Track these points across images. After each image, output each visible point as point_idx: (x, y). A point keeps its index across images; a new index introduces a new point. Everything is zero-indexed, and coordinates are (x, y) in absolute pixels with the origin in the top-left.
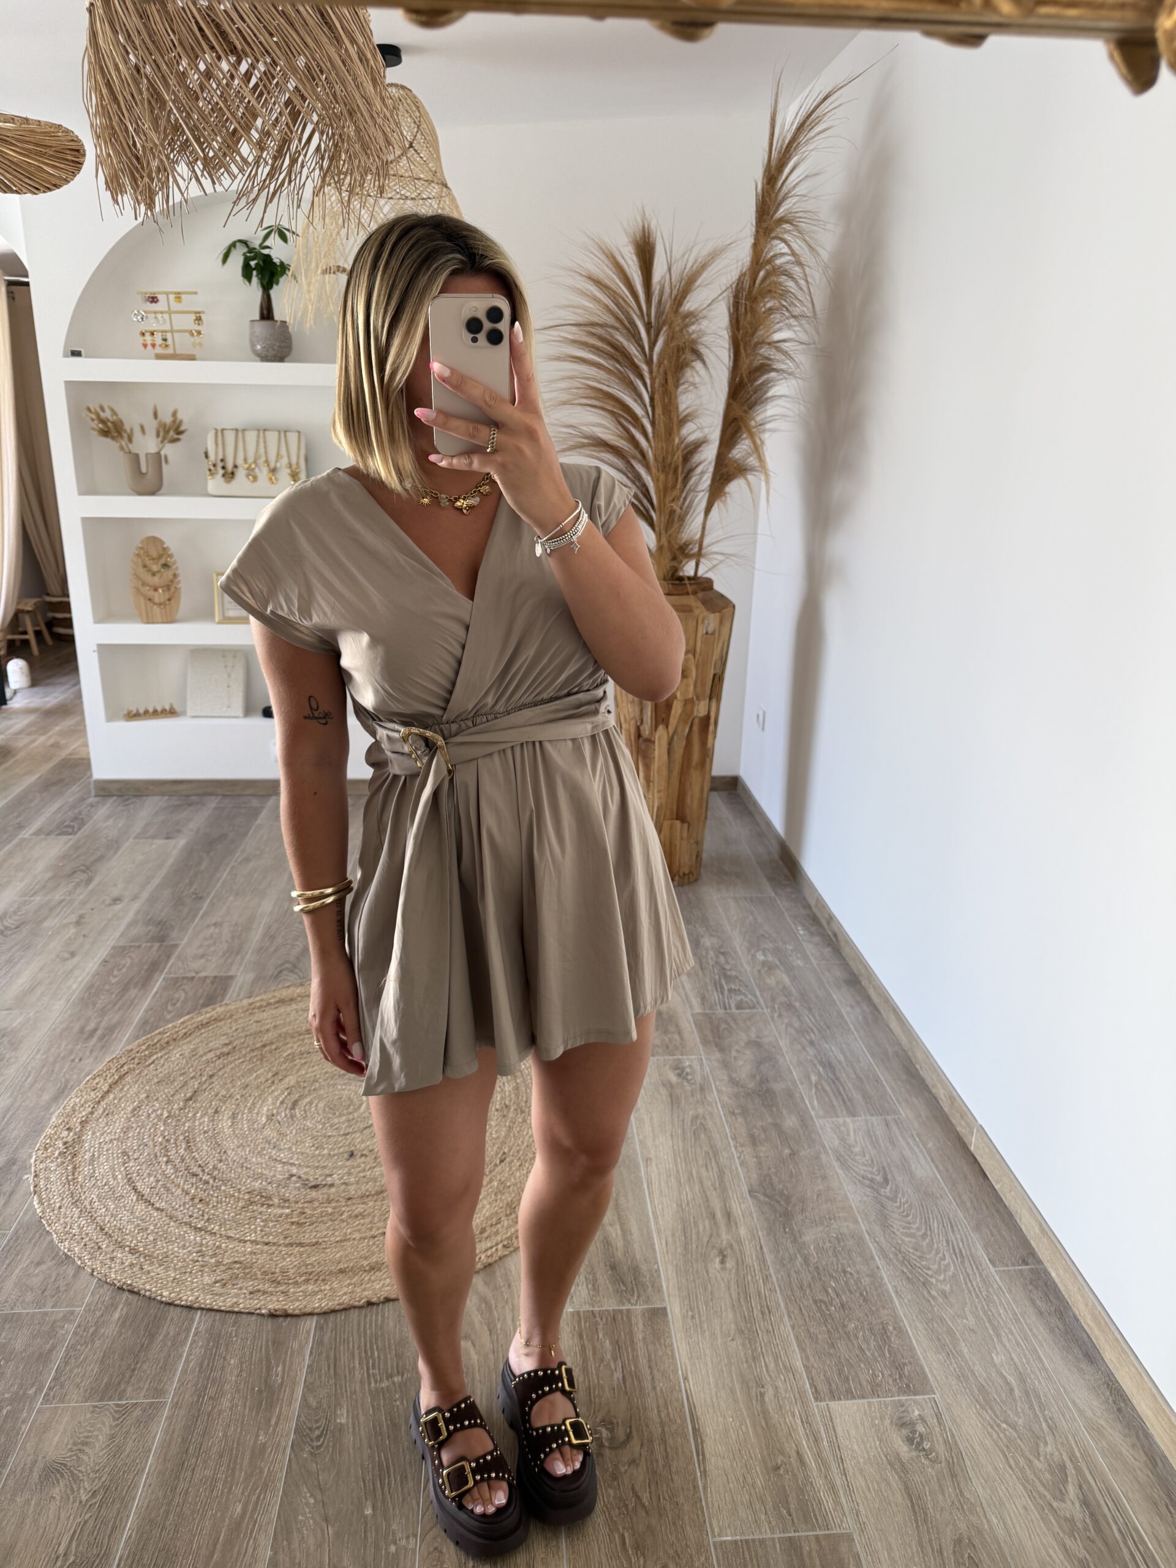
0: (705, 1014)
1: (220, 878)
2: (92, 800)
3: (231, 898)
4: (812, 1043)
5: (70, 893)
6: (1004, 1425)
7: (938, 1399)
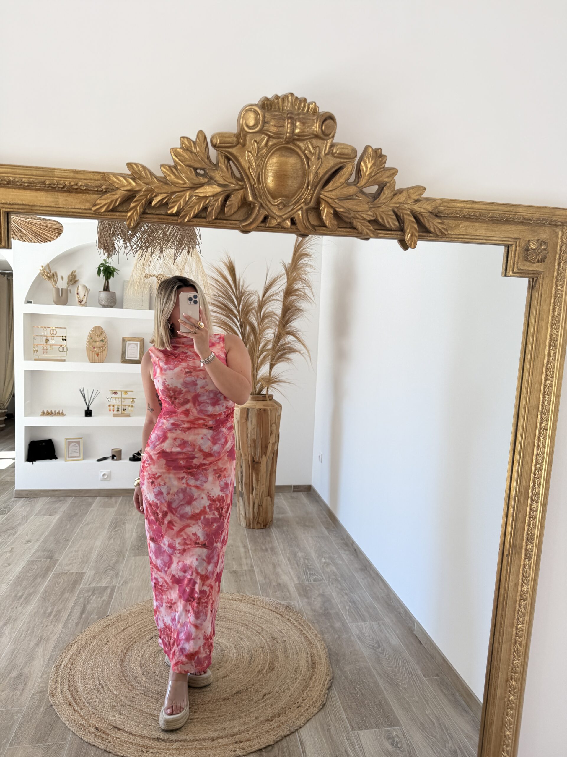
0: (300, 584)
1: (76, 532)
2: (13, 499)
3: (82, 540)
4: (346, 594)
5: (6, 539)
6: (431, 737)
7: (403, 727)
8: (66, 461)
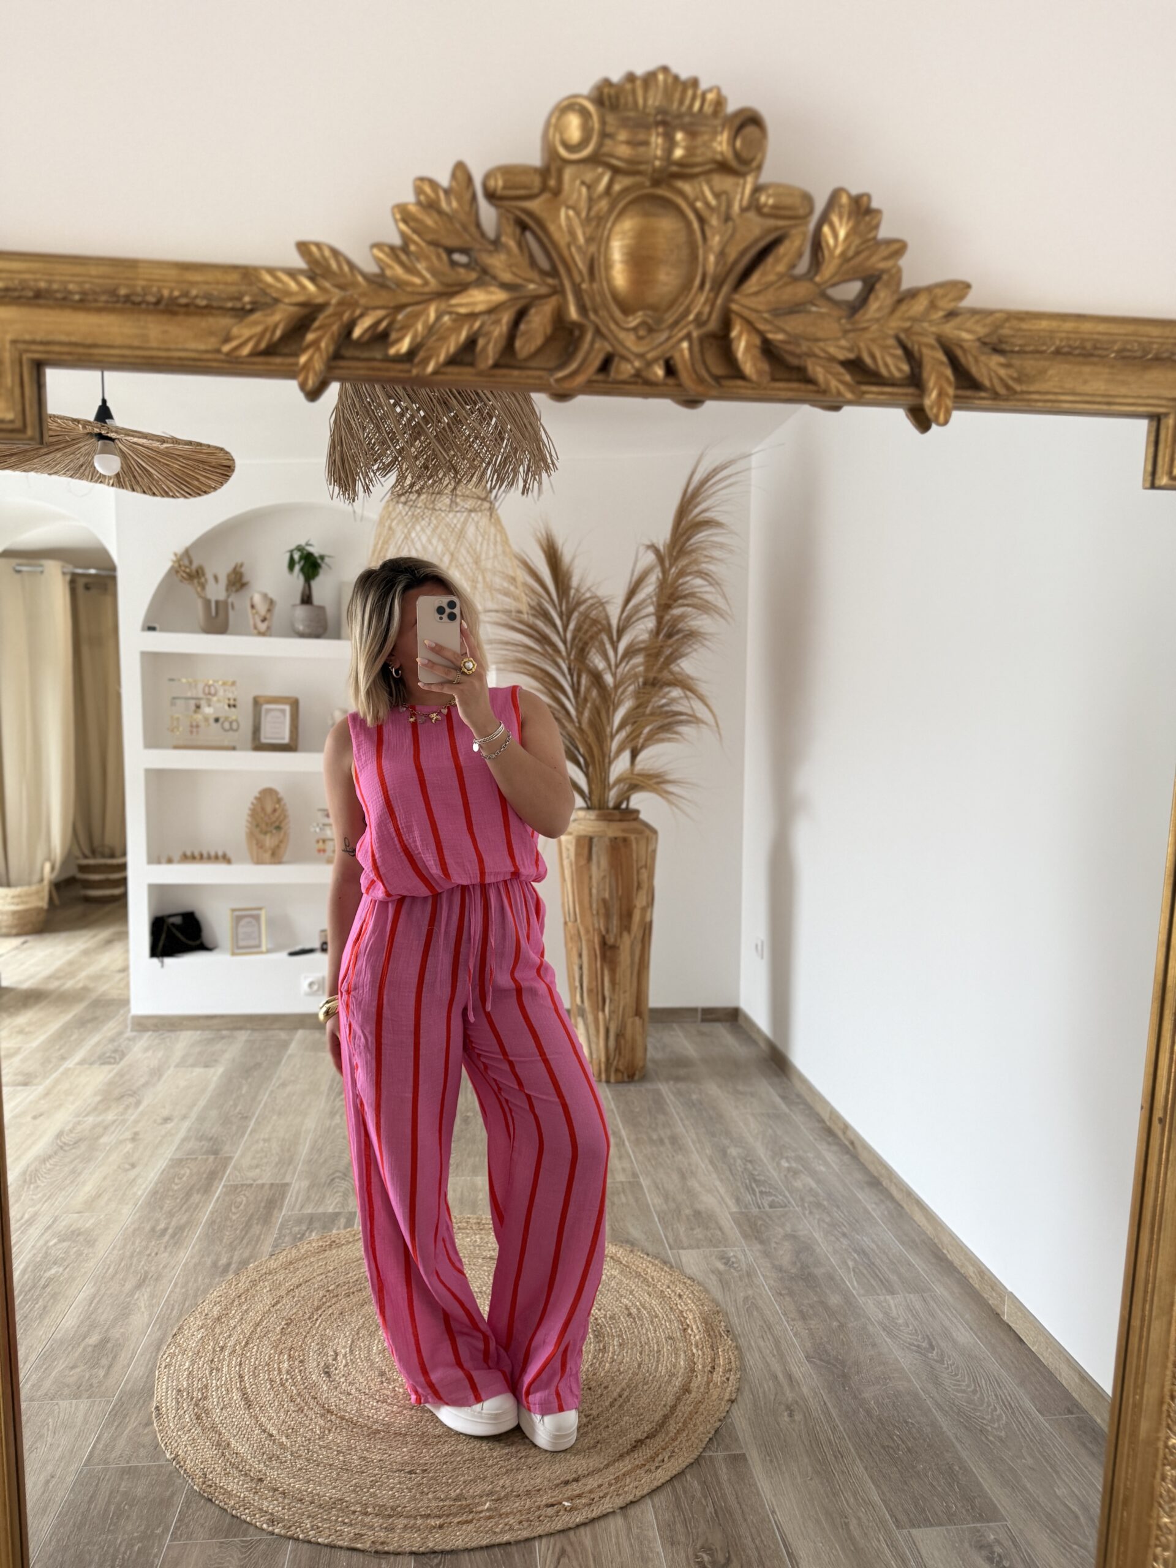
0: (741, 1213)
1: (262, 1100)
2: (129, 1034)
3: (275, 1117)
4: (844, 1235)
5: (122, 1114)
7: (1009, 1524)
8: (233, 954)
